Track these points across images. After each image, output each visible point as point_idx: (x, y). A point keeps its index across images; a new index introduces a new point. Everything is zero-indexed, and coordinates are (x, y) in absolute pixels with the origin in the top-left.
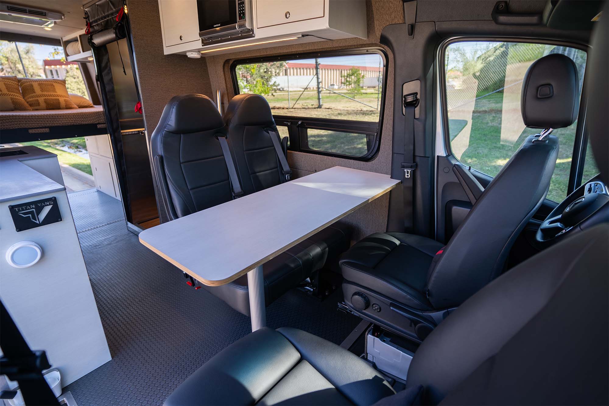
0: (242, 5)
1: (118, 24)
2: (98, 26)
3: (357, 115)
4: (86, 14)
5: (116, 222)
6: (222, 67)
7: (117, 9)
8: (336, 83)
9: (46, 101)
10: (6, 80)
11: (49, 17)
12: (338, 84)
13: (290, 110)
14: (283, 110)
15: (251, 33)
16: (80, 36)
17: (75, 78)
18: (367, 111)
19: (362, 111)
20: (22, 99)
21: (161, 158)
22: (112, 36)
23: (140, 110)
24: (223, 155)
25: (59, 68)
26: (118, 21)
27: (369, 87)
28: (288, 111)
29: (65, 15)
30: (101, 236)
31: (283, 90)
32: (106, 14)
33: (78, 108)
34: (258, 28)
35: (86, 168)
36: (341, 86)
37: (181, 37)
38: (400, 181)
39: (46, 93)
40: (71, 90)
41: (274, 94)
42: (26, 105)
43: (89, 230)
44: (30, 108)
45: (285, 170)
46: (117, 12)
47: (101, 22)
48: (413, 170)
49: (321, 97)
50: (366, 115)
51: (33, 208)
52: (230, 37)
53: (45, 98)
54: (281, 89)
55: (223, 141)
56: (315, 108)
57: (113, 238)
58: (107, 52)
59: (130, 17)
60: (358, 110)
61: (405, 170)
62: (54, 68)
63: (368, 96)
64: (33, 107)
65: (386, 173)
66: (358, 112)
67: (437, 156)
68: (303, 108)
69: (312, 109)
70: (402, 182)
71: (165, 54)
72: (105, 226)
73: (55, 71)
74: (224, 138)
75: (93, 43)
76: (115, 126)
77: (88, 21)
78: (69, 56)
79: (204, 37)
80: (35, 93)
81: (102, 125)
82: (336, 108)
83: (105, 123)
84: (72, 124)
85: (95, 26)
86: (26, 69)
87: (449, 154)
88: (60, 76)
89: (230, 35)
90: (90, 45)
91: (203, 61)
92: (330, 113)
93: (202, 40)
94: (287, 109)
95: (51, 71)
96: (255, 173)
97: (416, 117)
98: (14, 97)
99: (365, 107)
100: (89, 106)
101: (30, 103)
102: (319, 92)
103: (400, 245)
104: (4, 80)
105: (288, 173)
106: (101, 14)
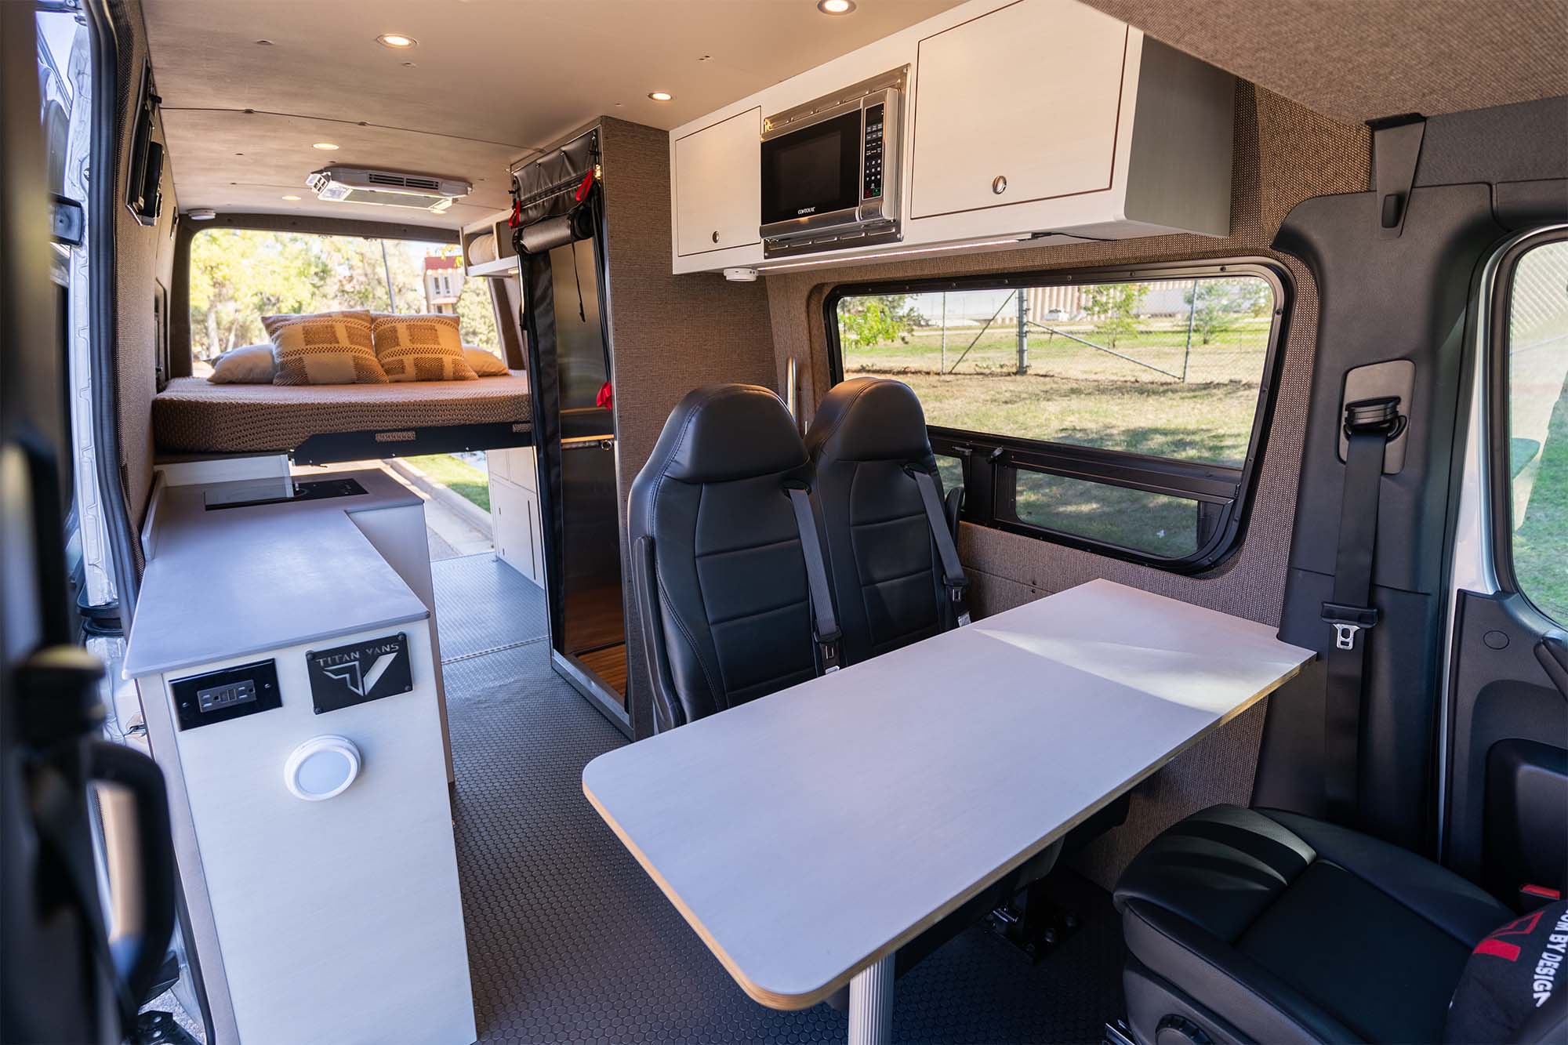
0: (876, 162)
1: (580, 206)
2: (536, 209)
3: (1123, 394)
4: (514, 182)
5: (528, 643)
6: (804, 301)
7: (579, 173)
8: (1065, 306)
9: (417, 364)
10: (349, 320)
11: (443, 191)
12: (1068, 310)
13: (943, 377)
14: (927, 376)
15: (894, 230)
16: (498, 224)
17: (478, 295)
18: (1152, 383)
19: (1137, 385)
20: (374, 359)
21: (651, 544)
22: (561, 231)
23: (608, 401)
24: (798, 537)
25: (451, 274)
26: (579, 202)
27: (1154, 316)
28: (939, 381)
29: (473, 186)
30: (493, 676)
31: (928, 325)
32: (556, 183)
33: (477, 377)
34: (912, 219)
35: (480, 494)
36: (1079, 313)
37: (715, 236)
38: (1316, 653)
39: (419, 346)
40: (470, 319)
41: (908, 337)
42: (380, 371)
43: (469, 658)
44: (386, 378)
45: (949, 576)
46: (579, 180)
47: (543, 202)
48: (1366, 630)
49: (1025, 348)
50: (1148, 396)
51: (355, 659)
52: (836, 239)
53: (416, 356)
54: (923, 323)
55: (800, 499)
56: (1009, 374)
57: (518, 684)
58: (548, 264)
59: (607, 192)
60: (1126, 381)
61: (1338, 626)
62: (441, 274)
63: (1151, 338)
64: (392, 375)
65: (1261, 620)
66: (1126, 387)
67: (1459, 590)
68: (978, 374)
69: (1002, 376)
70: (1318, 657)
71: (674, 273)
72: (505, 652)
73: (444, 280)
74: (804, 492)
75: (523, 245)
76: (549, 430)
77: (518, 199)
78: (472, 265)
79: (770, 237)
80: (398, 345)
81: (524, 425)
82: (1064, 375)
83: (529, 422)
84: (462, 422)
85: (531, 208)
86: (391, 276)
87: (1506, 585)
88: (451, 290)
89: (838, 235)
90: (515, 249)
91: (761, 286)
92: (1048, 387)
93: (766, 244)
94: (938, 374)
95: (436, 280)
96: (874, 582)
97: (1387, 471)
98: (360, 355)
99: (1145, 371)
100: (500, 372)
101: (387, 367)
102: (1021, 335)
103: (1314, 860)
104: (345, 319)
105: (957, 585)
106: (546, 184)
